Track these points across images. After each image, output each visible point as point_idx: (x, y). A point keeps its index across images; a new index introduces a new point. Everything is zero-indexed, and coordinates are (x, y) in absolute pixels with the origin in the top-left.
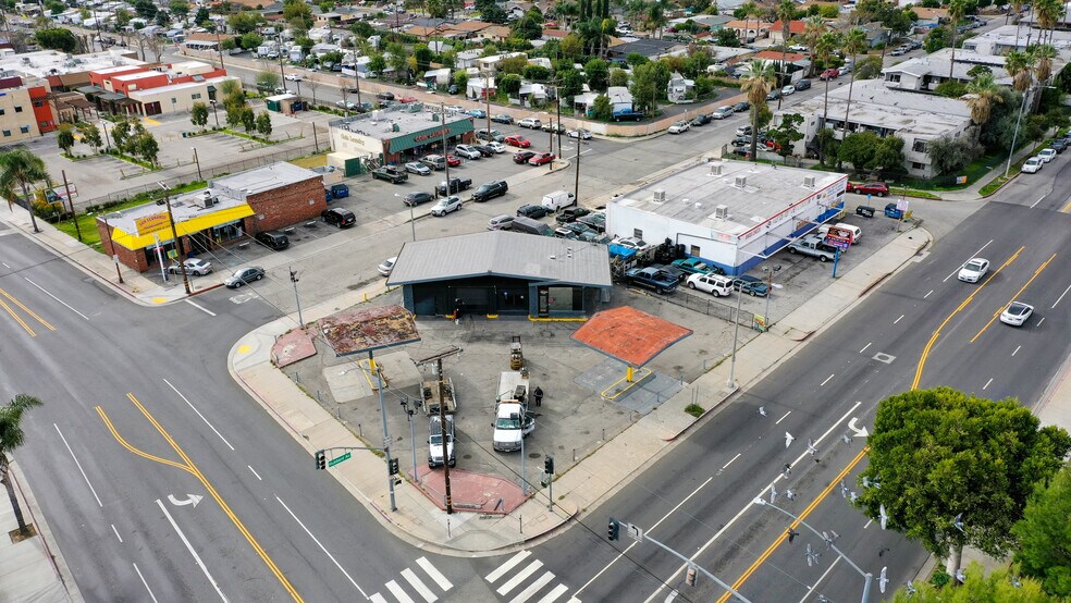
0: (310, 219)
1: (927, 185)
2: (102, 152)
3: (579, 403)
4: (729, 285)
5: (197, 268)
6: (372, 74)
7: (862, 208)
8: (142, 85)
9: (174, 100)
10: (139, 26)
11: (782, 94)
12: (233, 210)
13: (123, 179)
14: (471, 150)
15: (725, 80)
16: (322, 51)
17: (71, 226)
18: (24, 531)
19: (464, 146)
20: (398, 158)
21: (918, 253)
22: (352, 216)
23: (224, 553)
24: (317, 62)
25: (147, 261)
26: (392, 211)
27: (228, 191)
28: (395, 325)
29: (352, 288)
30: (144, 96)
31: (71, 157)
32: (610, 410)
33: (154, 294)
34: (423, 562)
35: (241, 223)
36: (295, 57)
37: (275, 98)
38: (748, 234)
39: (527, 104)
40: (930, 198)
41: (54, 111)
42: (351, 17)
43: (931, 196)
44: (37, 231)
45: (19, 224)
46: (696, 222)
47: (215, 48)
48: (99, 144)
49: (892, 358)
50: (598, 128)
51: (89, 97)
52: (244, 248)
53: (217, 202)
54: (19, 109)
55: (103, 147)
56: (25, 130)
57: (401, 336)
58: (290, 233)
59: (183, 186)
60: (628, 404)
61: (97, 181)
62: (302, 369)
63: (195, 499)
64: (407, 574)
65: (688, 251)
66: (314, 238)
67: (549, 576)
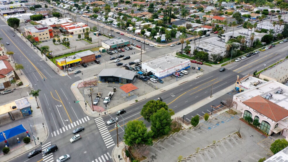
0: (92, 61)
1: (212, 63)
2: (60, 43)
3: (119, 98)
4: (155, 81)
5: (70, 70)
6: (118, 27)
7: (193, 67)
8: (70, 28)
9: (76, 32)
10: (74, 10)
11: (202, 37)
12: (78, 60)
13: (63, 50)
14: (128, 48)
15: (191, 33)
16: (109, 20)
17: (52, 59)
18: (38, 107)
19: (126, 47)
20: (113, 49)
21: (197, 77)
22: (99, 62)
23: (63, 113)
24: (107, 22)
25: (62, 68)
26: (107, 61)
27: (78, 56)
28: (94, 83)
29: (94, 75)
30: (70, 31)
31: (55, 44)
32: (124, 100)
33: (63, 74)
34: (87, 117)
35: (79, 62)
36: (104, 21)
37: (95, 33)
38: (162, 72)
39: (145, 37)
40: (211, 66)
41: (53, 34)
42: (120, 9)
43: (211, 65)
44: (47, 60)
45: (44, 58)
46: (155, 69)
47: (88, 17)
48: (60, 42)
49: (174, 96)
50: (156, 44)
51: (60, 30)
52: (79, 66)
53: (76, 58)
54: (47, 34)
55: (61, 43)
56: (48, 38)
57: (94, 85)
58: (88, 64)
59: (73, 53)
60: (127, 99)
61: (58, 50)
62: (81, 89)
63: (61, 106)
64: (85, 118)
65: (153, 74)
66: (92, 65)
67: (103, 120)
